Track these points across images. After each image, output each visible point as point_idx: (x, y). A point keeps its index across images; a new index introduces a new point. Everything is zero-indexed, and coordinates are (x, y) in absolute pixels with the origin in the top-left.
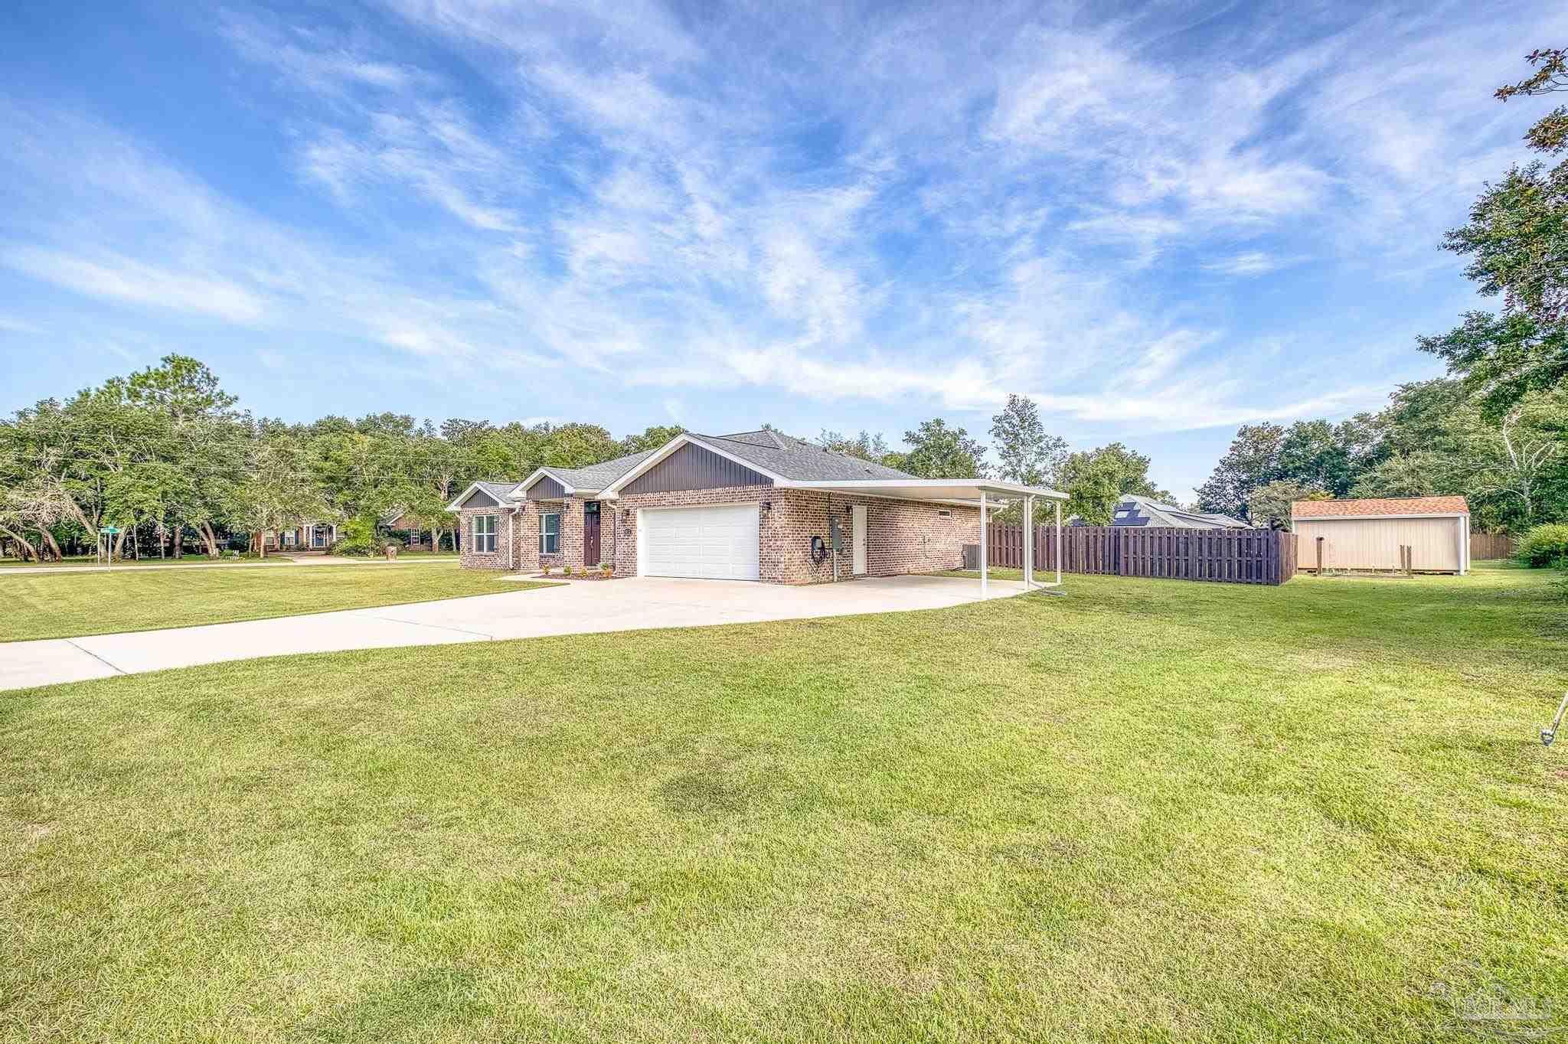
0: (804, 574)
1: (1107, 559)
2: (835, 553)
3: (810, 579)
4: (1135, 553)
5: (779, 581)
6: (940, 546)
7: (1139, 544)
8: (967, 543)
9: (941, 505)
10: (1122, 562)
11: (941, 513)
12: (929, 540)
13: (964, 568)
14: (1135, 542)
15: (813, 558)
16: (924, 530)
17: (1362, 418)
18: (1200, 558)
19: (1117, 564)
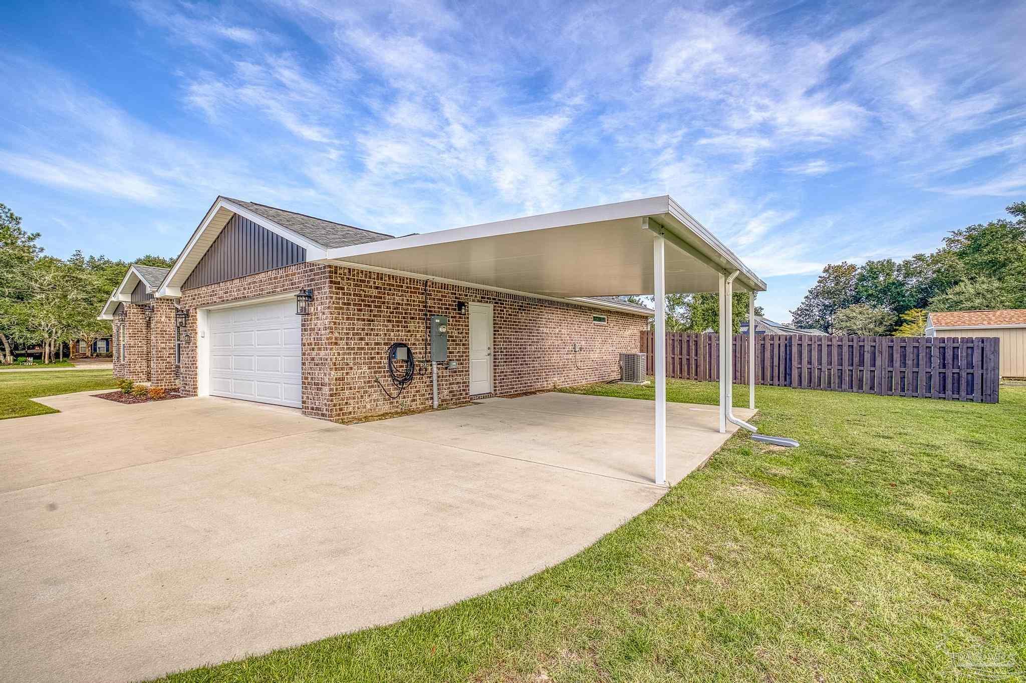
0: (374, 401)
1: (776, 369)
2: (435, 367)
3: (386, 408)
4: (810, 363)
5: (323, 415)
6: (595, 356)
7: (815, 354)
8: (624, 351)
9: (595, 309)
10: (795, 373)
11: (595, 319)
12: (581, 349)
13: (621, 380)
14: (810, 351)
15: (392, 376)
16: (576, 337)
17: (920, 258)
18: (891, 369)
19: (788, 374)
